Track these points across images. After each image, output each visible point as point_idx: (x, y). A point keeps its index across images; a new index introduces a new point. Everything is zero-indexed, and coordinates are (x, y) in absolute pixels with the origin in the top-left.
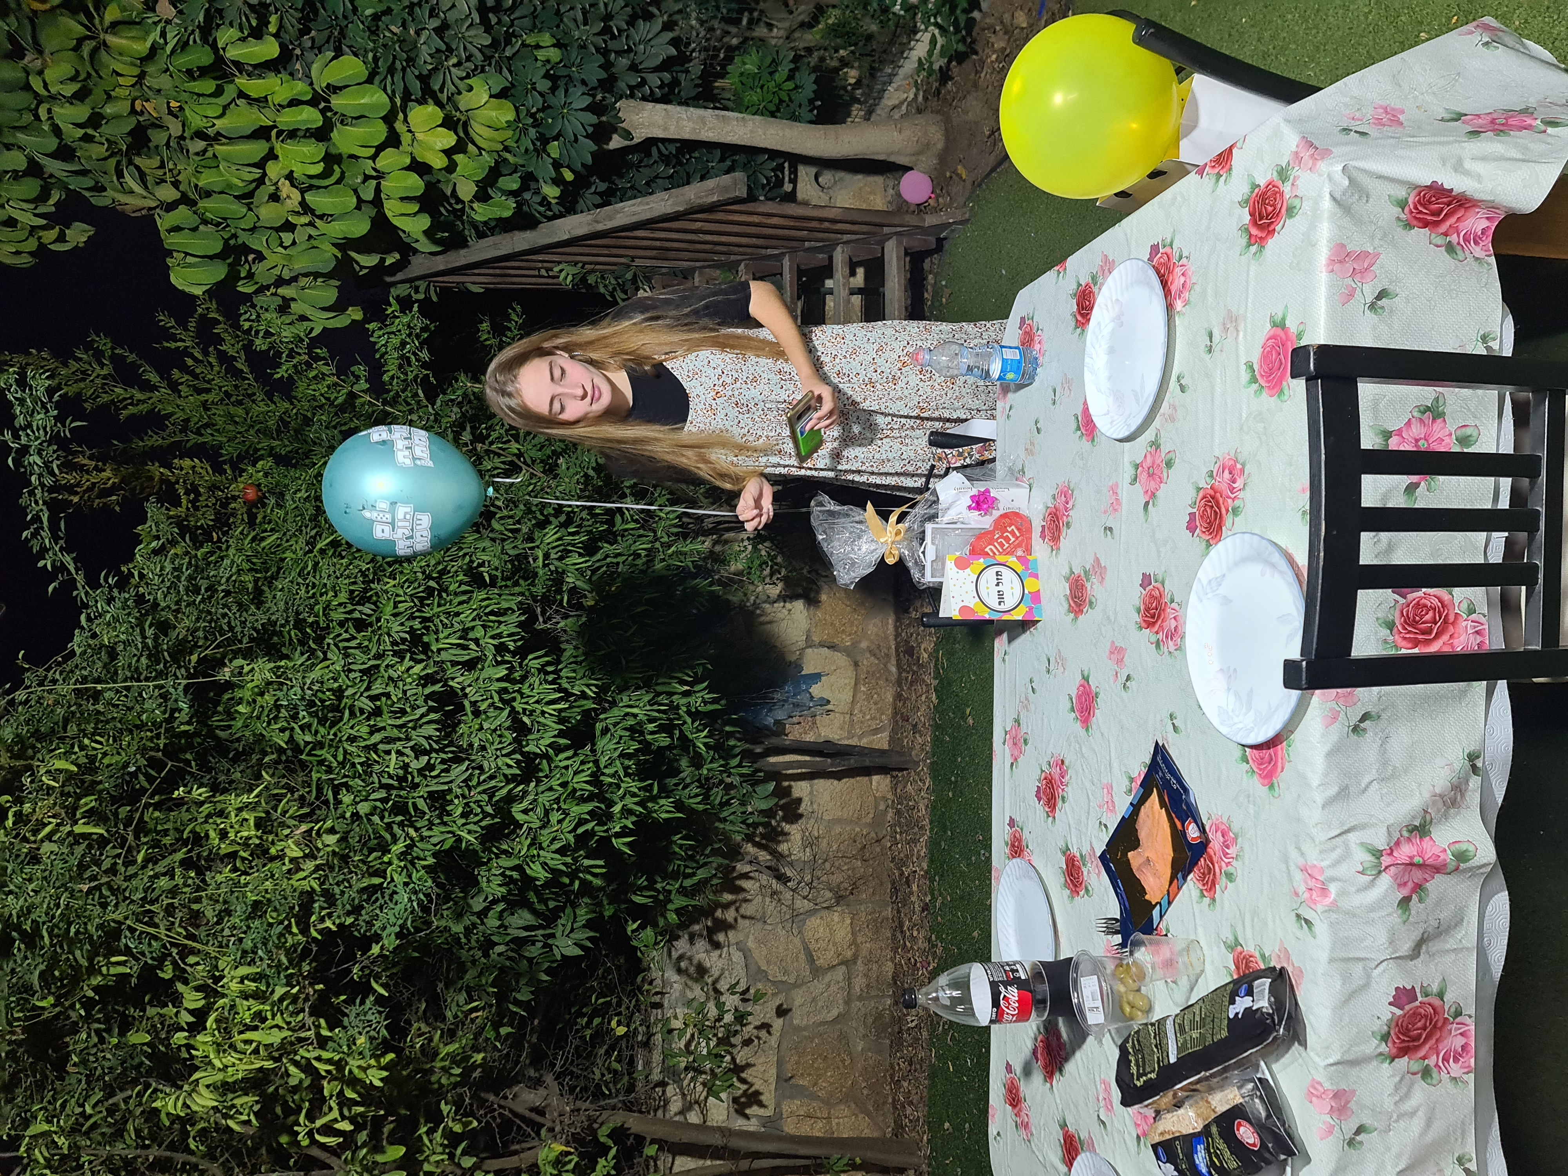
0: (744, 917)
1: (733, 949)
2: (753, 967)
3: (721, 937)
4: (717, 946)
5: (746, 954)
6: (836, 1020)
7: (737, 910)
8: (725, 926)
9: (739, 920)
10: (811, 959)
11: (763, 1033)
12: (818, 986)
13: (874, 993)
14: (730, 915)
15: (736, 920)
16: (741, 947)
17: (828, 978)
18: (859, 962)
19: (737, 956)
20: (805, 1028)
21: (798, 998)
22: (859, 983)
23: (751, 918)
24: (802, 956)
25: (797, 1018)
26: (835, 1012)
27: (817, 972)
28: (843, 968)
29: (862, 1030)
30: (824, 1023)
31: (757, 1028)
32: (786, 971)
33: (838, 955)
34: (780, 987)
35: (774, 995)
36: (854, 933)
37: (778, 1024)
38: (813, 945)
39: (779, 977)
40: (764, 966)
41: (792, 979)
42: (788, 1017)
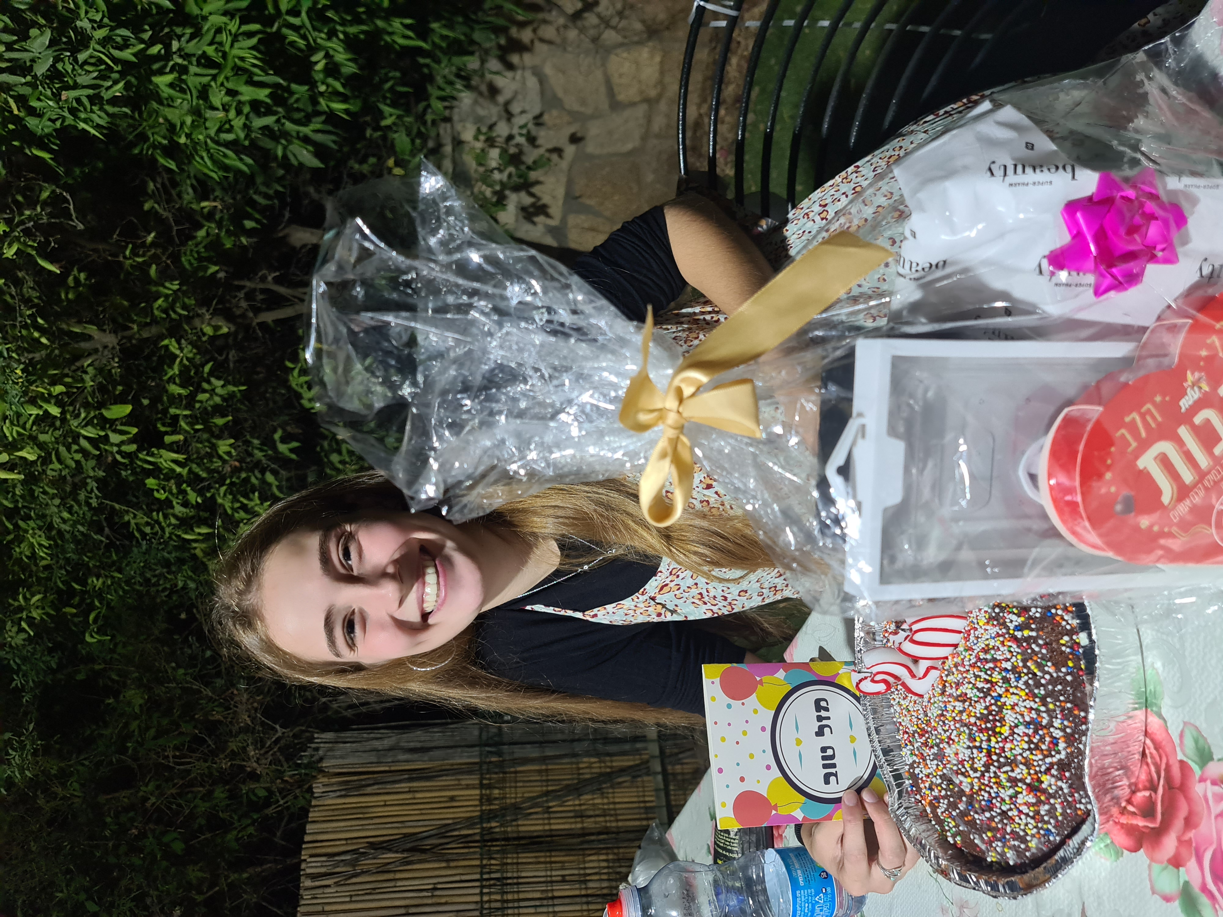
0: (542, 40)
1: (528, 74)
2: (548, 93)
3: (515, 59)
4: (510, 67)
5: (542, 80)
6: (630, 153)
7: (535, 31)
8: (520, 47)
9: (537, 44)
10: (611, 93)
11: (555, 157)
12: (617, 120)
14: (526, 35)
15: (532, 42)
16: (537, 72)
17: (627, 113)
18: (661, 103)
19: (532, 82)
20: (597, 157)
21: (594, 130)
23: (550, 42)
24: (603, 90)
25: (591, 148)
26: (629, 146)
27: (615, 105)
28: (645, 106)
30: (617, 155)
31: (549, 151)
32: (583, 102)
33: (641, 92)
34: (575, 116)
35: (569, 123)
36: (662, 73)
37: (570, 150)
38: (616, 80)
39: (576, 107)
40: (560, 94)
41: (589, 111)
42: (581, 144)
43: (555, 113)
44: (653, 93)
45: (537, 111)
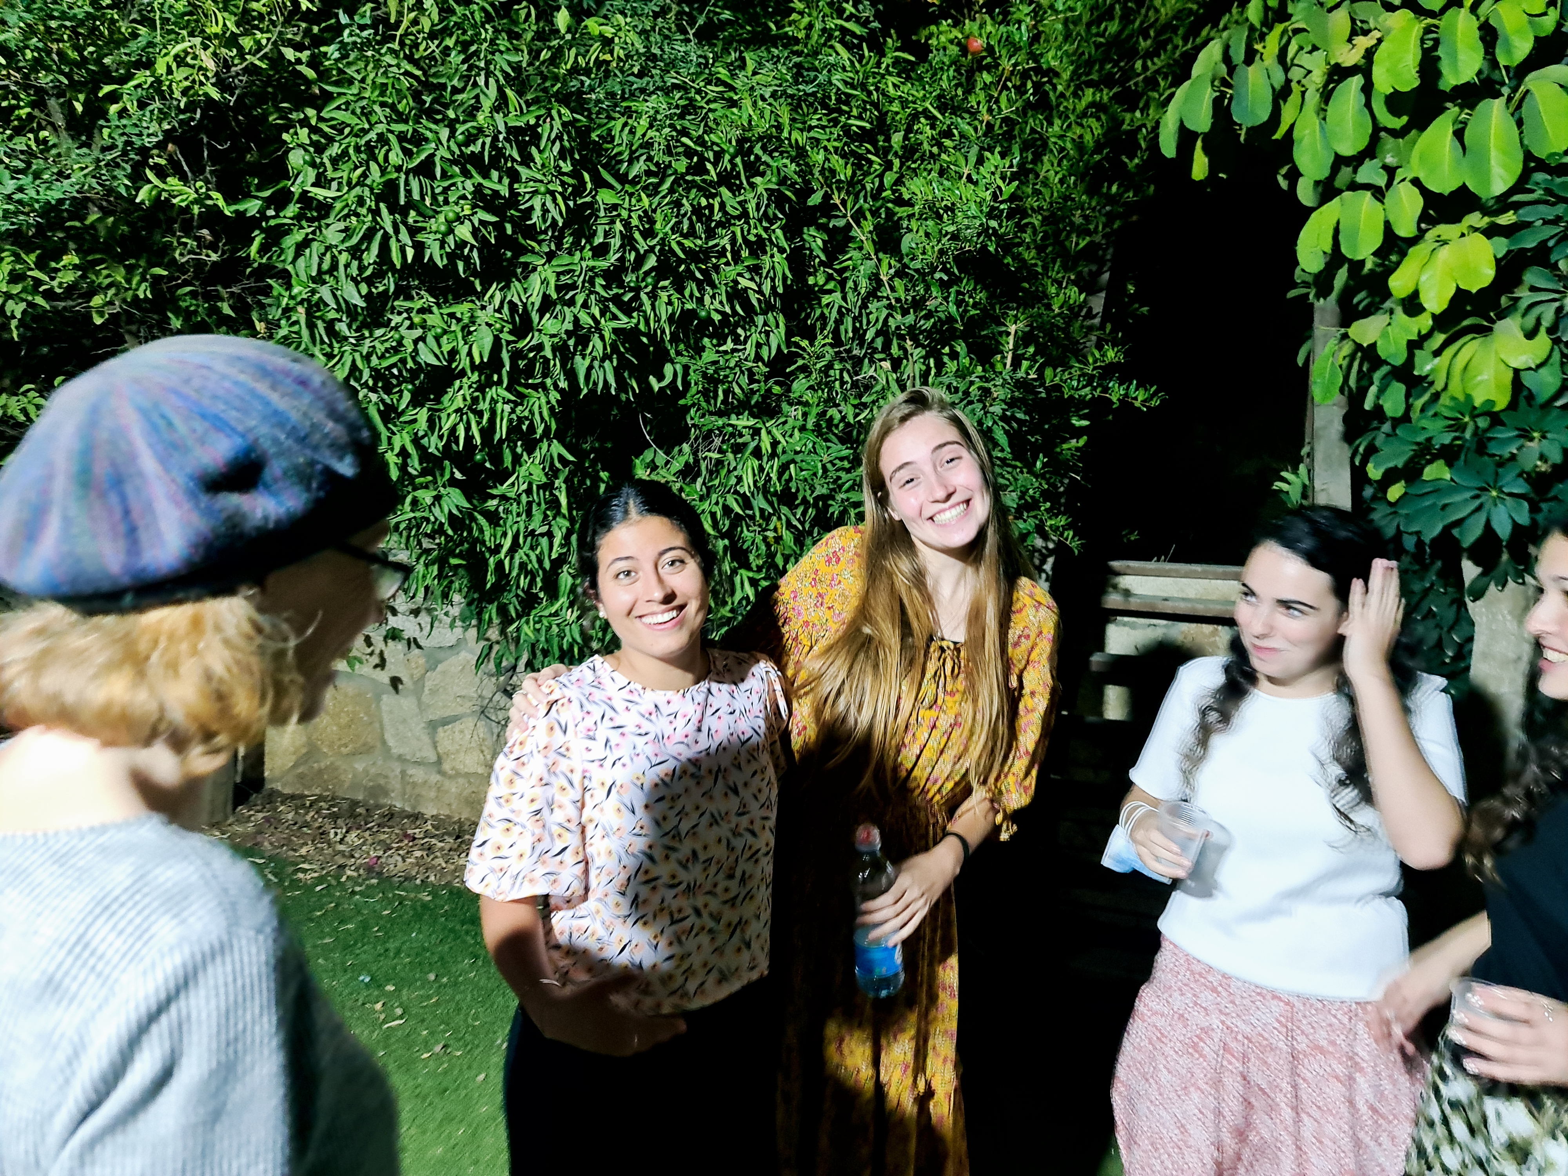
1: (459, 633)
2: (441, 655)
3: (472, 621)
4: (465, 615)
5: (453, 649)
6: (384, 742)
8: (483, 626)
10: (446, 722)
11: (375, 660)
12: (418, 728)
13: (408, 789)
14: (493, 633)
15: (488, 638)
16: (460, 643)
17: (426, 739)
18: (438, 777)
19: (451, 638)
20: (378, 707)
21: (405, 703)
22: (418, 774)
24: (448, 713)
25: (389, 699)
26: (391, 743)
27: (433, 726)
28: (433, 758)
29: (373, 771)
30: (382, 727)
31: (381, 653)
32: (434, 692)
33: (447, 754)
34: (420, 682)
35: (412, 676)
36: (467, 775)
37: (384, 677)
38: (458, 726)
39: (428, 684)
40: (440, 667)
41: (425, 698)
42: (391, 689)
43: (422, 661)
44: (446, 767)
45: (422, 643)
